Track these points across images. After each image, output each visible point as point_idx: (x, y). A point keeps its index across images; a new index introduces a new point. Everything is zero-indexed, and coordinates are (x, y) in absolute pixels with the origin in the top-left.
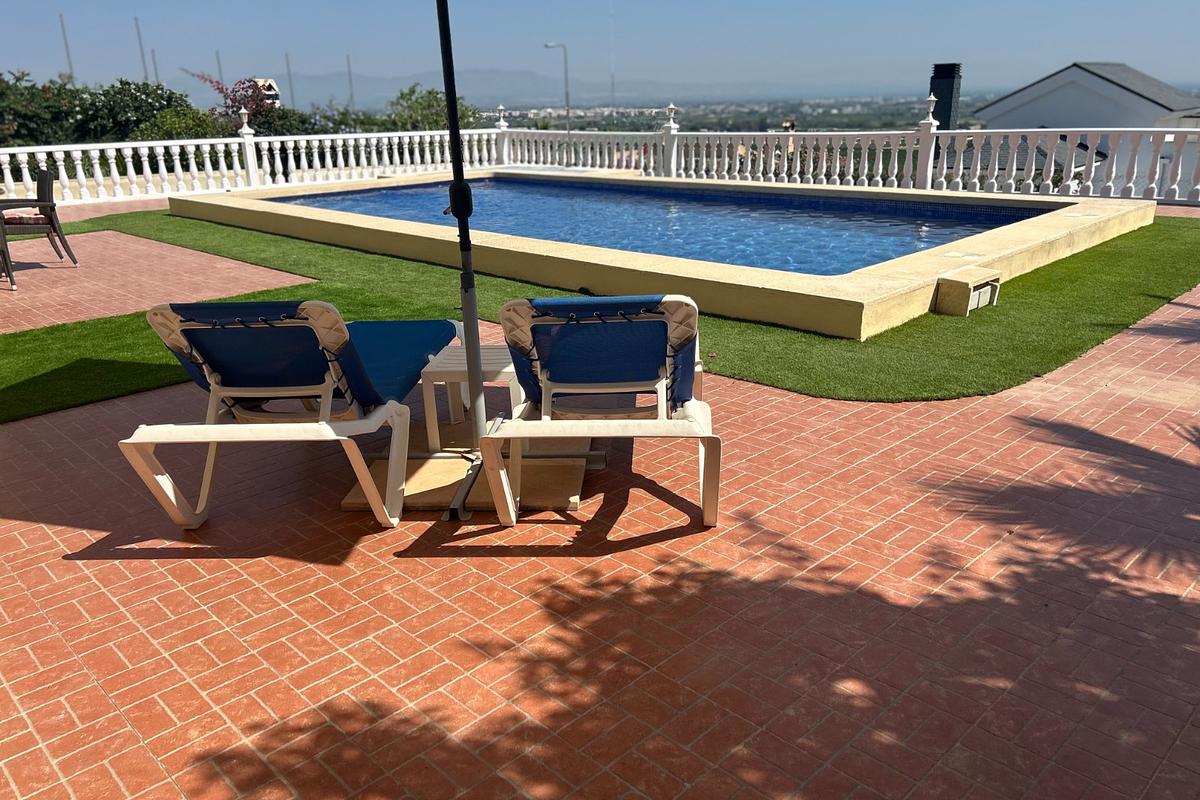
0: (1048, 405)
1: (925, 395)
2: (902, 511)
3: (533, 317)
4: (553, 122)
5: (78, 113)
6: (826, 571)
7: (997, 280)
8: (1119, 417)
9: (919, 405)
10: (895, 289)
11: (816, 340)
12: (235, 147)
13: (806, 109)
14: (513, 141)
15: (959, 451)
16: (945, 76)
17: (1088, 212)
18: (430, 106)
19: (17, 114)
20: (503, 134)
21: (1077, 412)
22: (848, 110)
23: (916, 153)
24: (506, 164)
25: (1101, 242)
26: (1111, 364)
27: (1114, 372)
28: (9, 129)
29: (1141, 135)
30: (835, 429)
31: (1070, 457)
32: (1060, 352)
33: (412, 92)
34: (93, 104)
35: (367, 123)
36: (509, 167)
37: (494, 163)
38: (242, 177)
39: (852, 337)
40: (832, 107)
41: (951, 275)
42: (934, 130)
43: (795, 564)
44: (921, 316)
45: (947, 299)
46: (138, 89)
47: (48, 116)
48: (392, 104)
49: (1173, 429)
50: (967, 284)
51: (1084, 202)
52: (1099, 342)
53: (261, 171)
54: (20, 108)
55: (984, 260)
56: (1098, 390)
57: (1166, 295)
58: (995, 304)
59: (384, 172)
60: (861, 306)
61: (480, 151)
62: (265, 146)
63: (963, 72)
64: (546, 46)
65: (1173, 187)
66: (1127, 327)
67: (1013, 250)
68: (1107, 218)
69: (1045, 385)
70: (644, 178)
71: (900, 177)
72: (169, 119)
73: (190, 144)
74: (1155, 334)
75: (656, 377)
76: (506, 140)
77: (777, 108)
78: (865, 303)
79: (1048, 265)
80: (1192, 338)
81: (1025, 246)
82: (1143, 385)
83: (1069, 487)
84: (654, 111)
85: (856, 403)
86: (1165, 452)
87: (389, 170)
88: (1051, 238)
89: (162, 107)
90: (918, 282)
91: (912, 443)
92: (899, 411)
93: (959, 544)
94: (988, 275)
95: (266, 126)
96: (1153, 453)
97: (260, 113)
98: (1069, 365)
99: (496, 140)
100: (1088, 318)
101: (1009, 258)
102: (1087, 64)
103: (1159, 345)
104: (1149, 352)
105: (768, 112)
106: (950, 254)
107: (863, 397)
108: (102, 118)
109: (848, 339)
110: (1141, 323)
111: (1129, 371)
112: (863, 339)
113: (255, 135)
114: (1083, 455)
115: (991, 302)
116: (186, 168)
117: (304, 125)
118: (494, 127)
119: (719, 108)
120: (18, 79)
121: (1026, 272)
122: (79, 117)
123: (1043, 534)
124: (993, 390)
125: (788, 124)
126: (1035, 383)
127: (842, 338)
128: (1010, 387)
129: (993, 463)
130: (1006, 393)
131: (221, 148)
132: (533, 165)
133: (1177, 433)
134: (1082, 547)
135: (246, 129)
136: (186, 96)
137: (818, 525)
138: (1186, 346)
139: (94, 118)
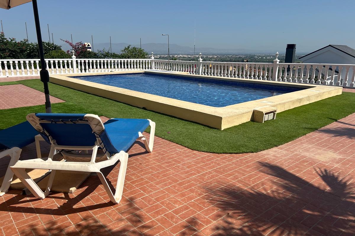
0: (274, 158)
1: (231, 151)
2: (193, 201)
3: (39, 120)
4: (182, 59)
5: (28, 50)
6: (144, 229)
7: (275, 111)
8: (298, 164)
9: (227, 155)
10: (236, 113)
11: (207, 128)
12: (70, 62)
13: (256, 57)
14: (155, 63)
15: (230, 175)
16: (291, 48)
17: (317, 90)
18: (133, 52)
19: (10, 50)
20: (153, 60)
21: (283, 161)
22: (268, 58)
23: (272, 70)
24: (153, 69)
25: (321, 99)
26: (305, 143)
27: (304, 146)
28: (7, 54)
29: (350, 67)
30: (191, 163)
31: (271, 180)
32: (288, 138)
33: (129, 47)
34: (33, 48)
35: (115, 56)
36: (154, 70)
37: (149, 69)
38: (72, 70)
39: (219, 129)
40: (264, 57)
41: (258, 109)
42: (278, 63)
43: (135, 223)
44: (247, 122)
45: (256, 116)
46: (46, 44)
47: (19, 51)
48: (122, 51)
49: (315, 170)
50: (263, 112)
51: (318, 87)
52: (305, 134)
53: (77, 69)
54: (10, 48)
55: (273, 104)
56: (296, 153)
57: (336, 119)
58: (275, 119)
59: (112, 70)
60: (221, 118)
61: (148, 65)
62: (79, 61)
63: (296, 47)
64: (163, 35)
65: (353, 83)
66: (317, 129)
67: (286, 101)
68: (323, 92)
69: (278, 150)
70: (189, 75)
71: (267, 77)
72: (53, 53)
73: (61, 60)
74: (326, 132)
75: (93, 145)
76: (154, 62)
77: (247, 57)
78: (223, 117)
79: (300, 107)
80: (338, 135)
81: (290, 100)
82: (313, 151)
83: (263, 193)
84: (211, 56)
85: (206, 153)
86: (308, 180)
87: (113, 70)
88: (301, 98)
89: (53, 49)
90: (246, 110)
91: (216, 171)
92: (218, 157)
93: (205, 218)
94: (273, 109)
95: (84, 56)
96: (303, 181)
97: (83, 52)
98: (290, 142)
99: (150, 62)
100: (304, 125)
101: (284, 104)
102: (334, 45)
103: (326, 137)
104: (321, 139)
105: (245, 57)
106: (263, 102)
107: (208, 151)
108: (35, 52)
109: (217, 129)
110: (323, 128)
111: (310, 146)
112: (222, 129)
113: (76, 58)
114: (276, 179)
115: (273, 118)
116: (59, 67)
117: (95, 56)
118: (150, 59)
119: (230, 56)
120: (12, 40)
121: (291, 108)
122: (28, 51)
123: (240, 216)
124: (257, 151)
125: (246, 61)
126: (275, 149)
127: (215, 129)
128: (264, 150)
129: (240, 182)
130: (262, 152)
131: (66, 62)
132: (159, 70)
133: (317, 172)
134: (253, 223)
135: (74, 56)
136: (61, 47)
137: (156, 206)
138: (335, 138)
139: (33, 52)
